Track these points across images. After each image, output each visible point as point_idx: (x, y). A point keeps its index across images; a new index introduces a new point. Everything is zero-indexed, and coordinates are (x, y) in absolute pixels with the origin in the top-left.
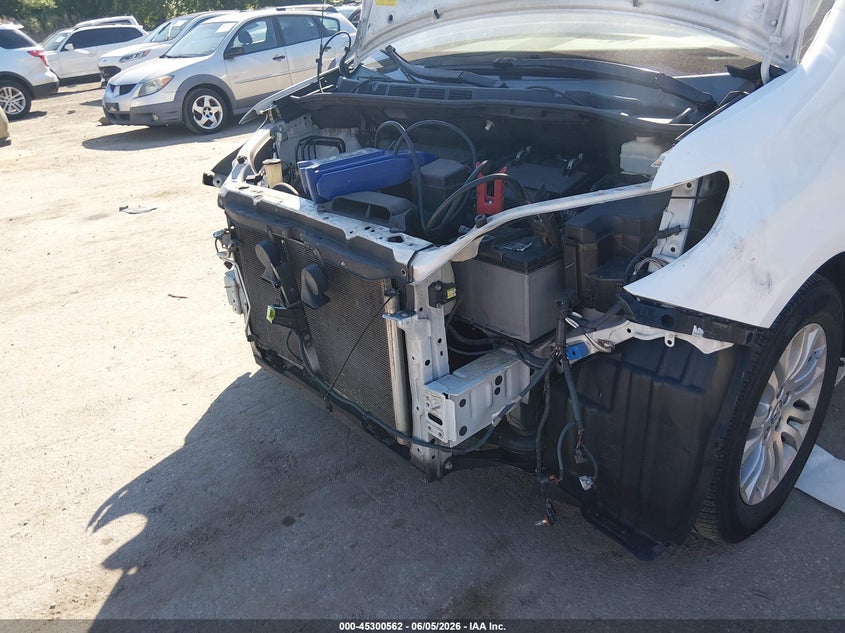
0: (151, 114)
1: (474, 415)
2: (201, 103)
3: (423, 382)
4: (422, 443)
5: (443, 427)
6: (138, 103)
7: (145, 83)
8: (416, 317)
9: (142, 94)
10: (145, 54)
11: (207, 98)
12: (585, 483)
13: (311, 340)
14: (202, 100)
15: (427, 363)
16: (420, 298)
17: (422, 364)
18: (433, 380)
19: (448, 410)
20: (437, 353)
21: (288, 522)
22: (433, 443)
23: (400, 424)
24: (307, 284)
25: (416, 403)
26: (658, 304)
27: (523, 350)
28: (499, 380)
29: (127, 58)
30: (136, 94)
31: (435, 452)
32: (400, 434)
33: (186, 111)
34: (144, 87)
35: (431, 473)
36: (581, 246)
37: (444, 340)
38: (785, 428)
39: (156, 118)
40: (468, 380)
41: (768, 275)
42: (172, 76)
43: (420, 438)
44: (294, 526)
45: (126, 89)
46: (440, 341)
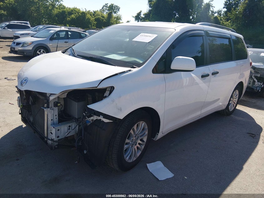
0: (24, 52)
1: (62, 134)
2: (40, 51)
3: (50, 124)
4: (49, 140)
5: (53, 135)
6: (20, 49)
7: (24, 43)
8: (49, 109)
9: (23, 46)
10: (28, 34)
11: (42, 50)
12: (85, 152)
13: (31, 114)
14: (41, 50)
15: (52, 120)
16: (51, 105)
17: (50, 120)
18: (53, 124)
19: (54, 131)
20: (55, 118)
21: (17, 160)
22: (52, 140)
23: (46, 135)
24: (31, 100)
25: (49, 130)
26: (93, 110)
27: (77, 120)
28: (70, 126)
29: (23, 34)
30: (21, 46)
31: (53, 142)
32: (45, 137)
33: (35, 53)
34: (24, 44)
35: (51, 147)
36: (89, 98)
37: (57, 115)
38: (138, 145)
39: (25, 53)
40: (61, 125)
41: (121, 108)
42: (33, 42)
43: (49, 138)
44: (19, 161)
45: (18, 44)
46: (56, 115)
